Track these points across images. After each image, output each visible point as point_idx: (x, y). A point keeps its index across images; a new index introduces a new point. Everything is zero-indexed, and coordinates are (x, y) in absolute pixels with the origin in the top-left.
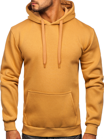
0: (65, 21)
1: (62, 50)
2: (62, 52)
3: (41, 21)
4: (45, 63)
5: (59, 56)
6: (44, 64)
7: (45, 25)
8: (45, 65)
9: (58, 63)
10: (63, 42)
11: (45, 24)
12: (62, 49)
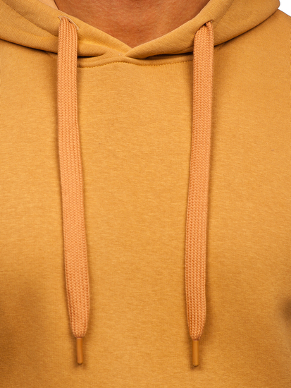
0: (229, 29)
1: (213, 231)
2: (213, 243)
3: (56, 34)
4: (79, 329)
5: (197, 282)
6: (73, 338)
7: (86, 62)
8: (80, 343)
9: (188, 333)
10: (219, 172)
11: (80, 57)
12: (213, 222)
